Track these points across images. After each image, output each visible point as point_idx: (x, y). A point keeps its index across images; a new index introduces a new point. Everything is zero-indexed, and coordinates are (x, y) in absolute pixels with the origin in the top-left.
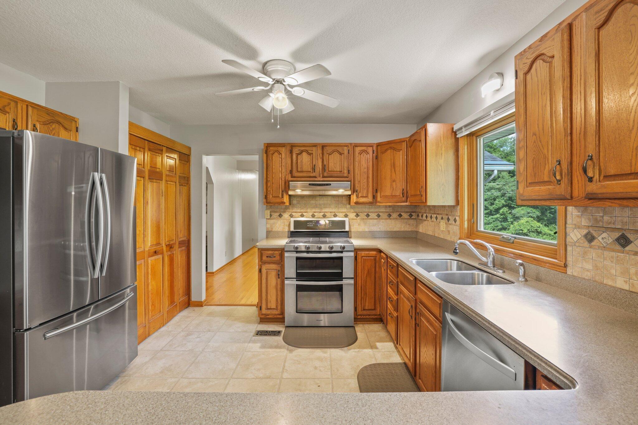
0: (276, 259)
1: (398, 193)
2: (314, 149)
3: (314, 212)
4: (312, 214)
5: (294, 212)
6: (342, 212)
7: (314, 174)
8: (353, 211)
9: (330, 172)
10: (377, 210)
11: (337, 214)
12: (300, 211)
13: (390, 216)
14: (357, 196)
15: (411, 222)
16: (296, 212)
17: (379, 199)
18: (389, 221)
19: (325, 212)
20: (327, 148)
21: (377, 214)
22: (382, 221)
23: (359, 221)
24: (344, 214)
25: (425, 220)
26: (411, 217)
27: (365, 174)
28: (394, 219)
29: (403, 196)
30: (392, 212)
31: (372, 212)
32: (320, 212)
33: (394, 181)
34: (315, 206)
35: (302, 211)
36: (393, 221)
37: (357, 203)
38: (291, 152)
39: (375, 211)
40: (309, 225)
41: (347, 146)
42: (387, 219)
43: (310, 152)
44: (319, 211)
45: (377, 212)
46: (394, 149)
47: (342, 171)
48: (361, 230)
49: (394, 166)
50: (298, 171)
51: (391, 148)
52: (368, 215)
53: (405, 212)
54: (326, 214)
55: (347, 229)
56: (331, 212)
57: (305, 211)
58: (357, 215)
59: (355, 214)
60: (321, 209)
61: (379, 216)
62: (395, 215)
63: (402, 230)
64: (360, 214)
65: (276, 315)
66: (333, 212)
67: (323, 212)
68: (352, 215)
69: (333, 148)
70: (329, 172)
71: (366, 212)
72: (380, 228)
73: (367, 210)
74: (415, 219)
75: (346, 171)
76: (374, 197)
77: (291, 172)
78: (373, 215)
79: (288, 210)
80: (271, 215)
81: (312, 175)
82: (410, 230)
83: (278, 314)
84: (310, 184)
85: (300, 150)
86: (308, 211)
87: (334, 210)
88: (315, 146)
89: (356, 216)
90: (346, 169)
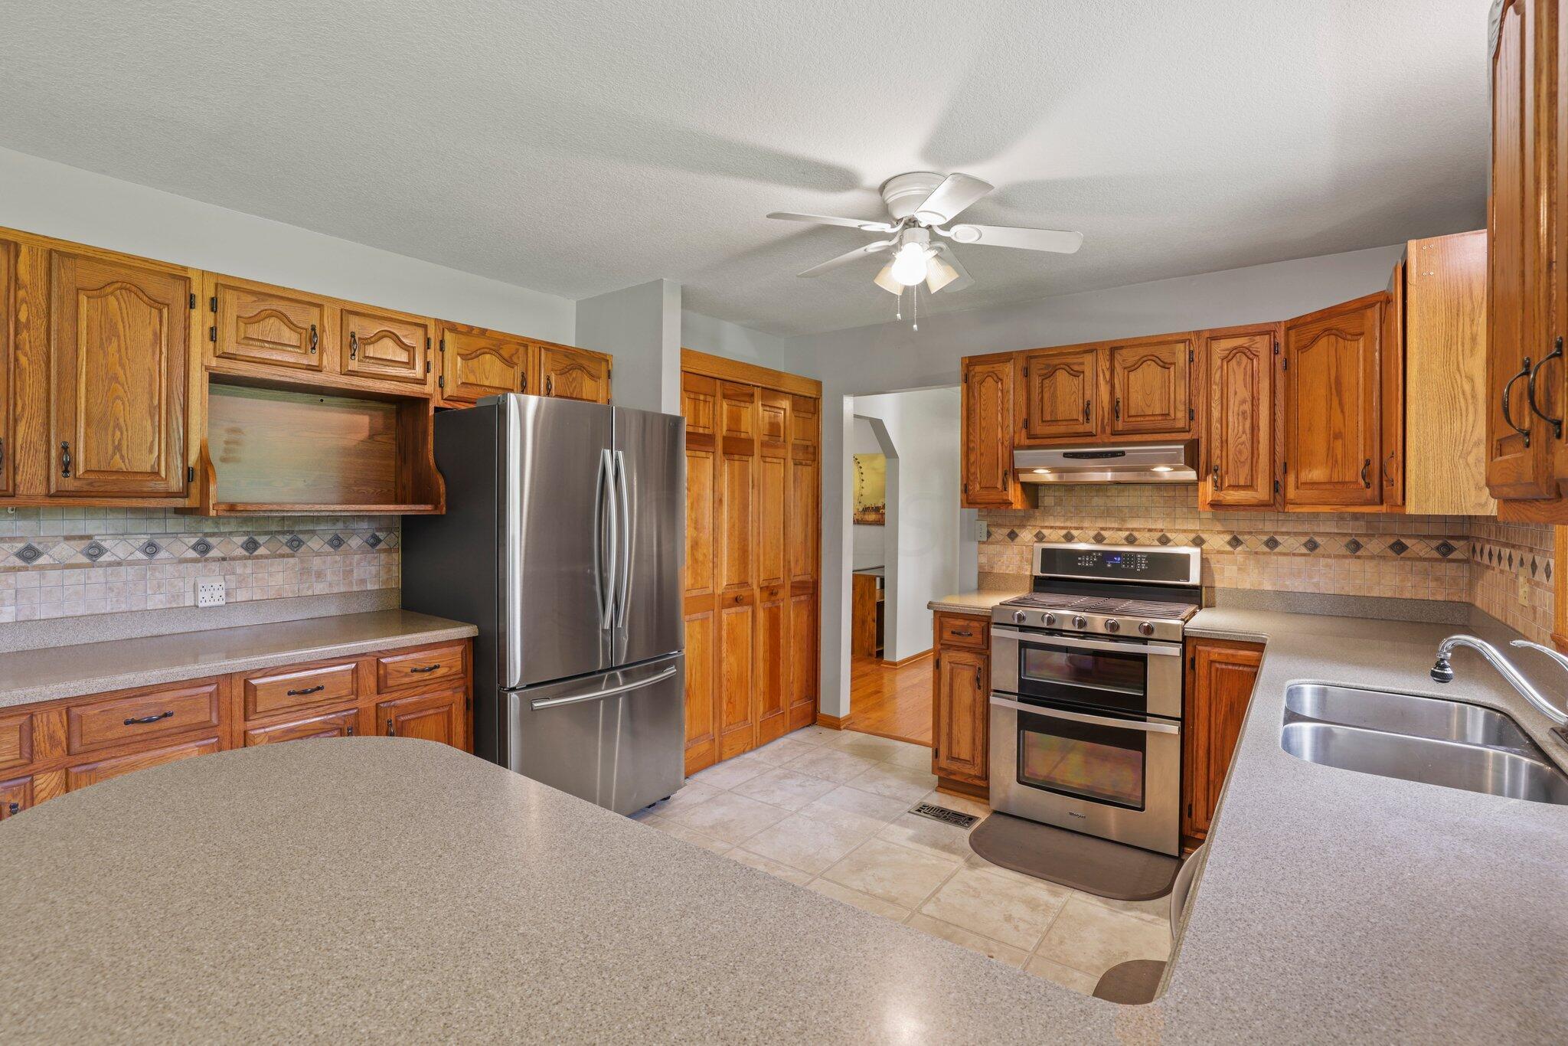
0: (974, 641)
2: (1088, 359)
3: (1102, 529)
4: (1096, 532)
5: (1046, 527)
6: (1185, 531)
7: (1087, 428)
8: (1220, 528)
9: (1133, 419)
10: (1306, 527)
11: (1169, 535)
12: (1062, 525)
13: (1355, 546)
14: (1218, 486)
15: (1448, 570)
16: (1052, 527)
17: (1291, 493)
18: (1352, 565)
19: (1133, 530)
20: (1124, 352)
21: (1304, 539)
22: (1323, 561)
23: (1240, 558)
24: (1192, 536)
25: (1488, 567)
26: (1444, 555)
27: (1245, 419)
28: (1372, 557)
29: (1368, 485)
30: (1366, 535)
31: (1288, 533)
32: (1120, 530)
33: (1338, 436)
34: (1103, 513)
35: (1068, 524)
36: (1370, 566)
37: (1215, 505)
38: (1027, 373)
39: (1300, 529)
40: (1081, 561)
41: (1183, 341)
42: (1344, 557)
43: (1076, 368)
44: (1116, 525)
45: (1306, 534)
46: (1340, 334)
47: (1169, 414)
48: (1248, 586)
49: (1337, 387)
50: (1043, 421)
51: (1328, 331)
52: (1272, 543)
53: (1418, 537)
54: (1136, 534)
55: (1194, 579)
56: (1150, 530)
57: (1076, 525)
58: (1235, 542)
59: (1228, 537)
60: (1123, 520)
61: (1312, 546)
62: (1374, 546)
63: (1407, 595)
64: (1246, 537)
65: (970, 776)
66: (1155, 530)
67: (1127, 529)
68: (1217, 541)
69: (1142, 351)
70: (1131, 419)
71: (1265, 533)
72: (1316, 585)
73: (1269, 527)
74: (1466, 561)
75: (1180, 414)
76: (1276, 487)
77: (1027, 424)
78: (1294, 543)
79: (1032, 523)
80: (989, 534)
81: (1081, 429)
82: (1440, 598)
83: (976, 777)
84: (1066, 455)
85: (1048, 366)
86: (1086, 524)
87: (1159, 525)
88: (1091, 351)
89: (1230, 543)
90: (1181, 407)
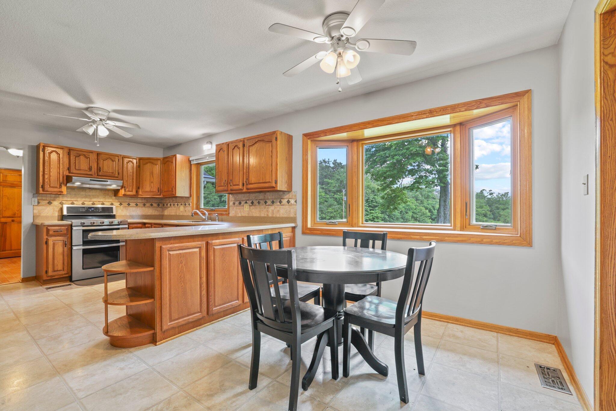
0: (63, 233)
1: (155, 189)
2: (91, 154)
3: (84, 201)
4: (82, 202)
5: (64, 200)
6: (108, 202)
7: (90, 173)
8: (117, 201)
9: (104, 173)
11: (104, 203)
12: (70, 200)
13: (144, 205)
14: (125, 191)
15: (159, 209)
16: (66, 201)
17: (140, 193)
18: (144, 208)
19: (94, 201)
20: (102, 155)
21: (135, 203)
22: (139, 208)
23: (122, 208)
24: (111, 203)
25: (170, 207)
26: (158, 206)
27: (131, 176)
28: (147, 207)
29: (158, 192)
30: (146, 203)
31: (132, 202)
32: (90, 201)
33: (152, 182)
34: (84, 197)
35: (72, 200)
36: (147, 209)
37: (124, 195)
38: (69, 154)
39: (134, 201)
40: (81, 210)
41: (117, 156)
42: (143, 207)
43: (87, 156)
44: (89, 200)
45: (135, 202)
46: (152, 163)
47: (113, 173)
48: (124, 214)
49: (152, 173)
50: (75, 169)
51: (150, 162)
52: (129, 204)
53: (154, 203)
54: (95, 202)
55: (114, 213)
56: (99, 201)
57: (75, 200)
58: (121, 204)
59: (119, 203)
60: (91, 199)
61: (137, 205)
62: (148, 205)
63: (153, 214)
64: (123, 203)
65: (62, 275)
66: (101, 201)
67: (92, 201)
68: (117, 204)
69: (107, 156)
70: (103, 173)
71: (128, 202)
72: (138, 213)
73: (128, 201)
74: (162, 207)
75: (117, 173)
76: (137, 192)
77: (69, 169)
78: (132, 204)
79: (58, 199)
80: (39, 203)
81: (89, 173)
82: (158, 214)
84: (90, 180)
85: (78, 154)
86: (79, 200)
87: (102, 200)
88: (92, 153)
89: (119, 205)
90: (117, 171)
